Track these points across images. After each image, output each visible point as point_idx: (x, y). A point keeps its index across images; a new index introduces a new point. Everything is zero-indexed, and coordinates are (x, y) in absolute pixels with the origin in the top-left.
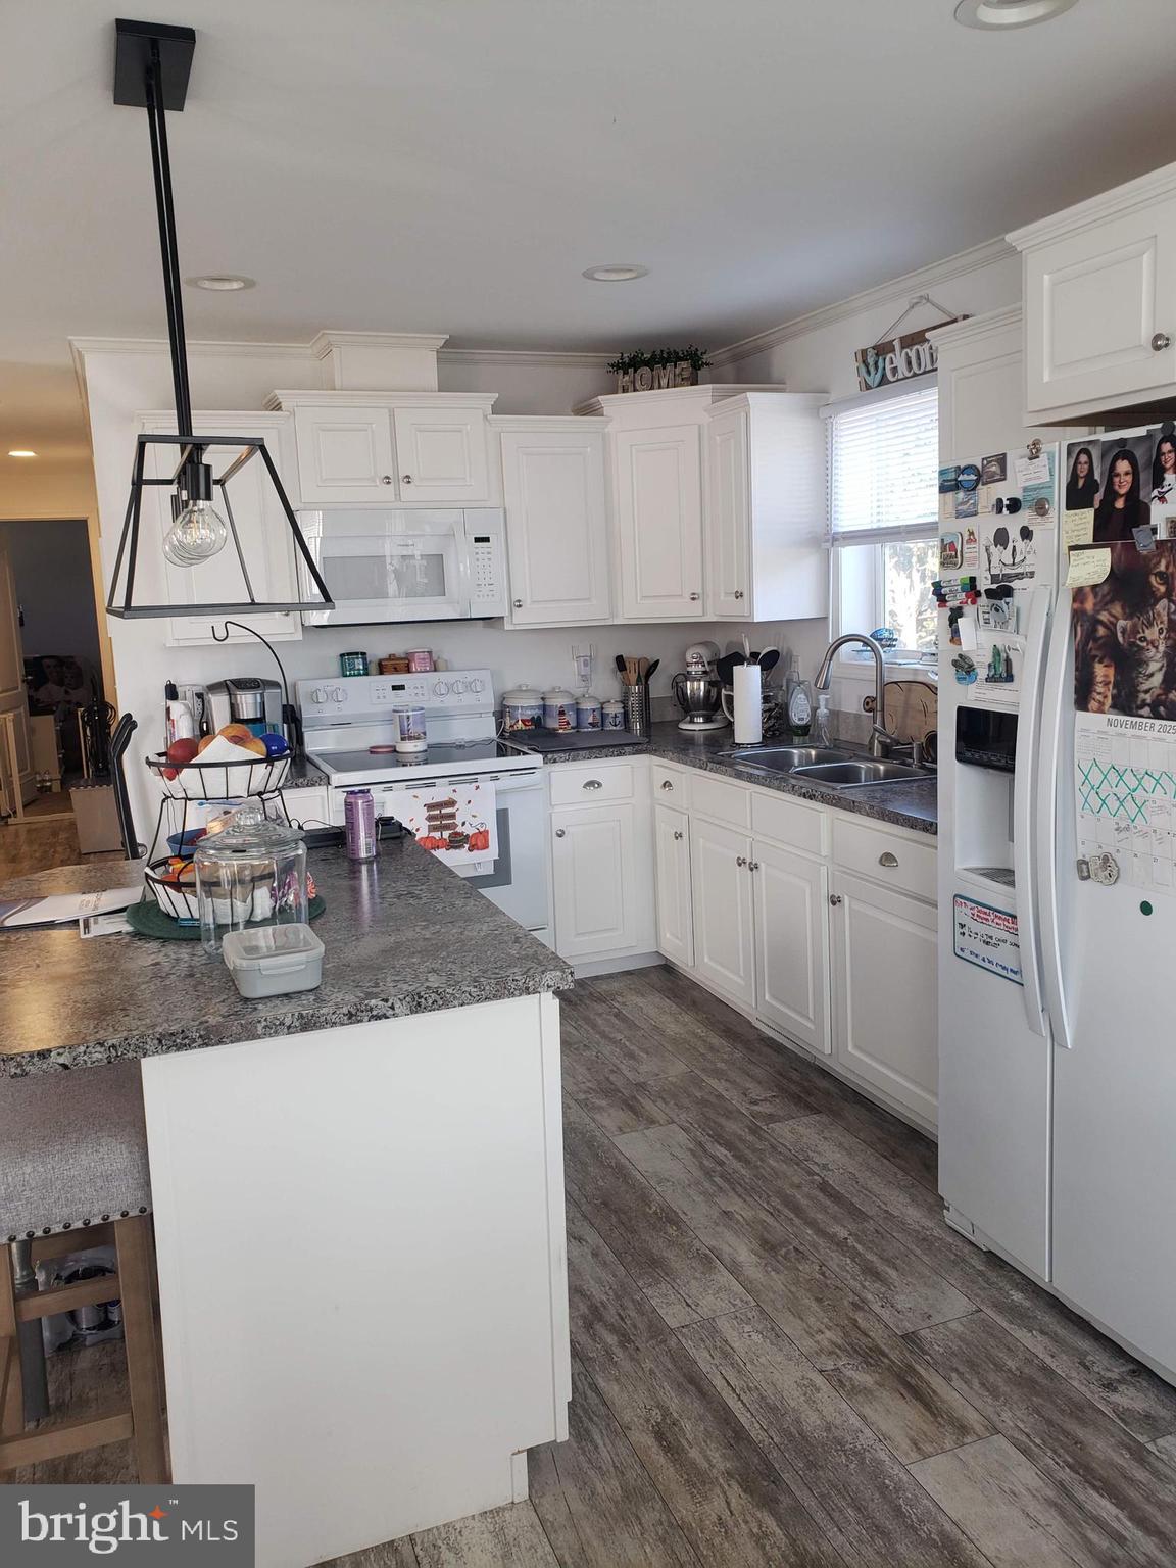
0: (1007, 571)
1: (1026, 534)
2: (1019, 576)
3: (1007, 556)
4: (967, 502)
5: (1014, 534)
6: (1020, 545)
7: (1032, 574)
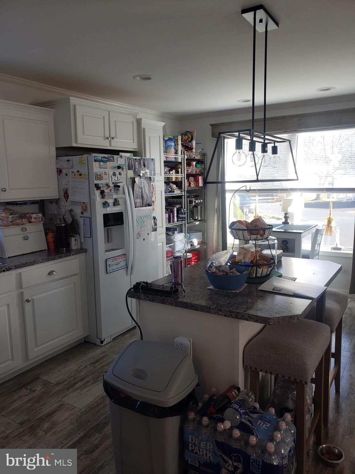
0: (116, 181)
1: (120, 174)
2: (119, 183)
3: (116, 178)
4: (104, 165)
5: (117, 173)
6: (119, 176)
7: (122, 182)
